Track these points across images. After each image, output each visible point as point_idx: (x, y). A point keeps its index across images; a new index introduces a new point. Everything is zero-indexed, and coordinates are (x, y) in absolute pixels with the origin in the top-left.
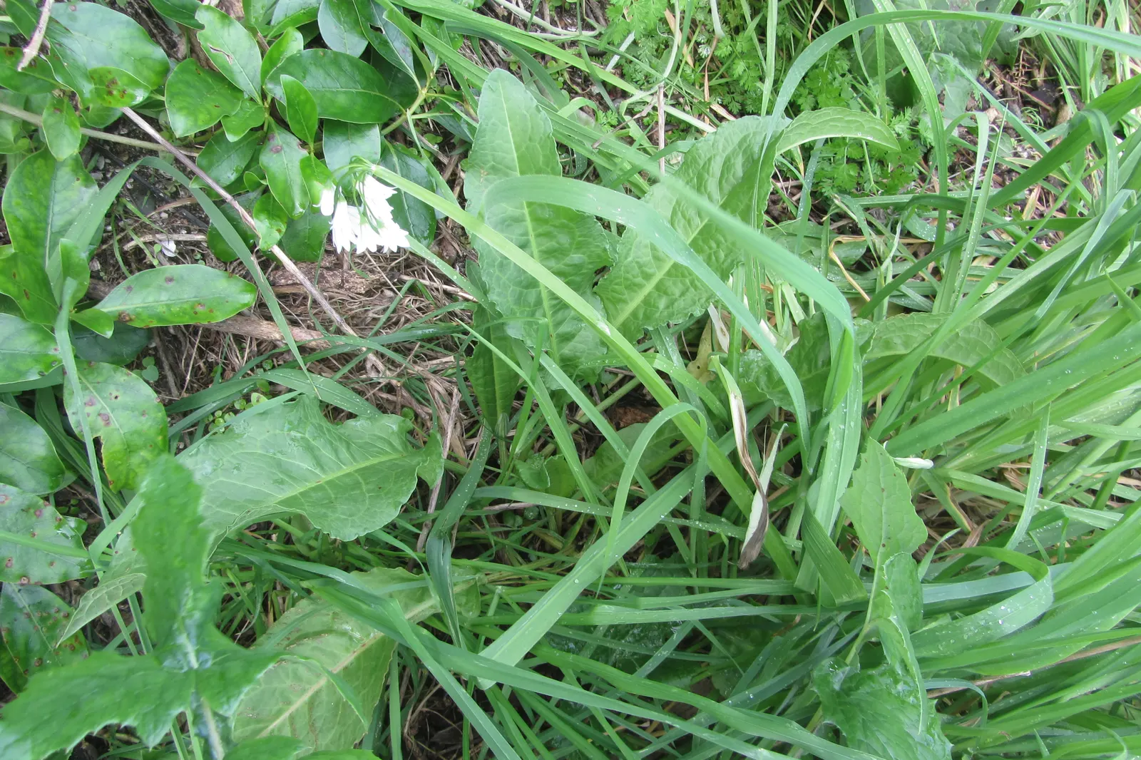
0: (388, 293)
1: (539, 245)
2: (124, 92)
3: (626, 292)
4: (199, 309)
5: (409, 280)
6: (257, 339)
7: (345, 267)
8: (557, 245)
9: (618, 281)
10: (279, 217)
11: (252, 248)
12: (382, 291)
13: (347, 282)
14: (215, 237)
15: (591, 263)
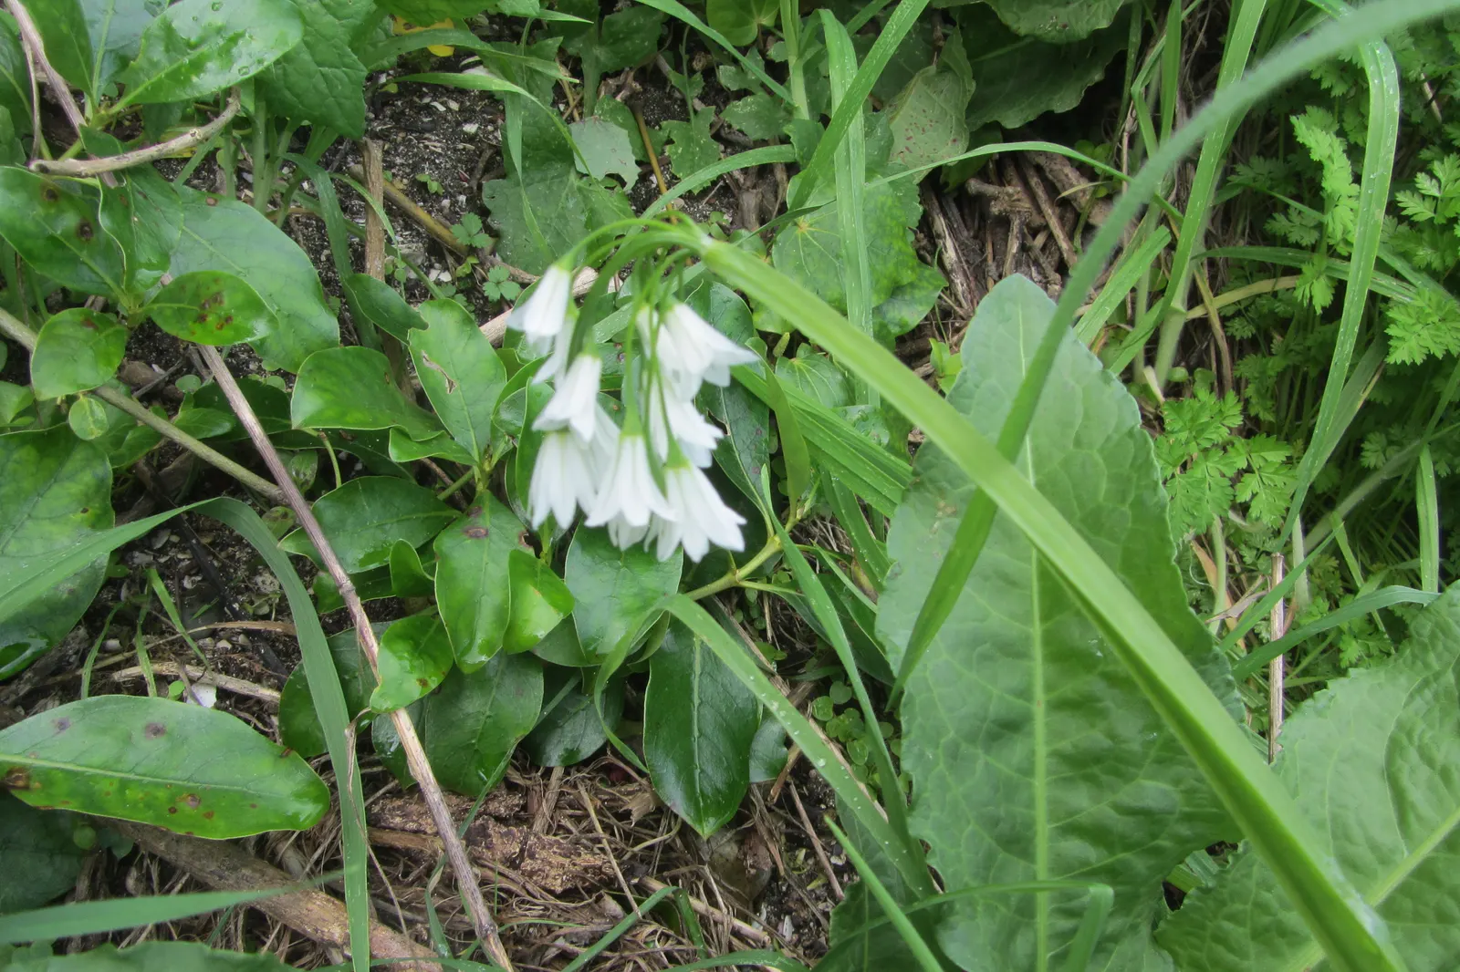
0: (612, 906)
1: (1053, 734)
2: (228, 319)
3: (1252, 948)
4: (186, 807)
5: (660, 890)
6: (295, 935)
7: (539, 825)
8: (1107, 743)
9: (1238, 907)
10: (435, 659)
11: (354, 706)
12: (599, 898)
13: (532, 856)
14: (298, 696)
15: (1188, 818)
